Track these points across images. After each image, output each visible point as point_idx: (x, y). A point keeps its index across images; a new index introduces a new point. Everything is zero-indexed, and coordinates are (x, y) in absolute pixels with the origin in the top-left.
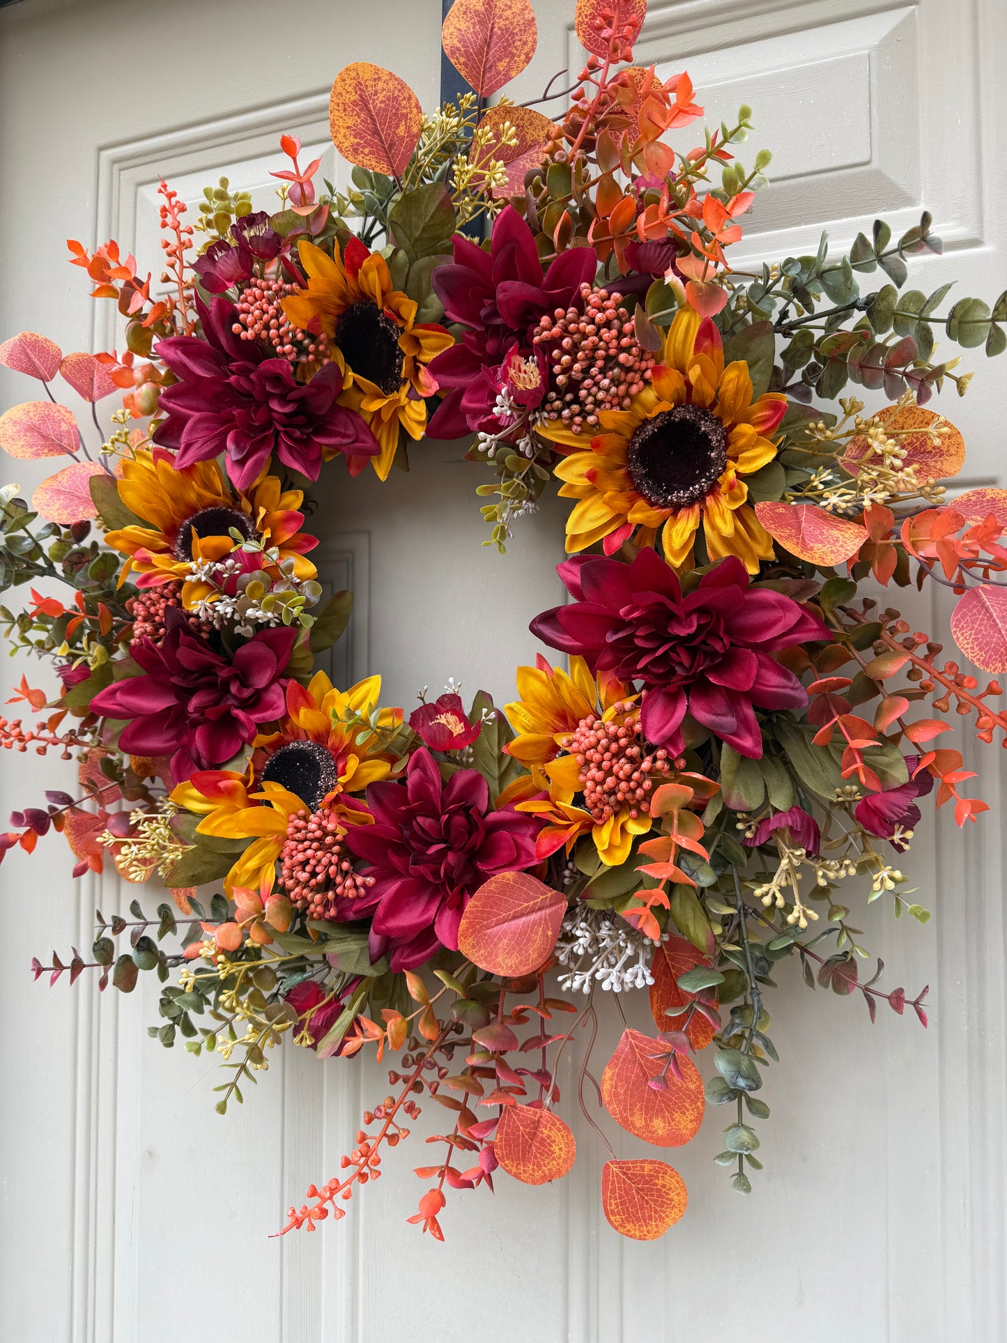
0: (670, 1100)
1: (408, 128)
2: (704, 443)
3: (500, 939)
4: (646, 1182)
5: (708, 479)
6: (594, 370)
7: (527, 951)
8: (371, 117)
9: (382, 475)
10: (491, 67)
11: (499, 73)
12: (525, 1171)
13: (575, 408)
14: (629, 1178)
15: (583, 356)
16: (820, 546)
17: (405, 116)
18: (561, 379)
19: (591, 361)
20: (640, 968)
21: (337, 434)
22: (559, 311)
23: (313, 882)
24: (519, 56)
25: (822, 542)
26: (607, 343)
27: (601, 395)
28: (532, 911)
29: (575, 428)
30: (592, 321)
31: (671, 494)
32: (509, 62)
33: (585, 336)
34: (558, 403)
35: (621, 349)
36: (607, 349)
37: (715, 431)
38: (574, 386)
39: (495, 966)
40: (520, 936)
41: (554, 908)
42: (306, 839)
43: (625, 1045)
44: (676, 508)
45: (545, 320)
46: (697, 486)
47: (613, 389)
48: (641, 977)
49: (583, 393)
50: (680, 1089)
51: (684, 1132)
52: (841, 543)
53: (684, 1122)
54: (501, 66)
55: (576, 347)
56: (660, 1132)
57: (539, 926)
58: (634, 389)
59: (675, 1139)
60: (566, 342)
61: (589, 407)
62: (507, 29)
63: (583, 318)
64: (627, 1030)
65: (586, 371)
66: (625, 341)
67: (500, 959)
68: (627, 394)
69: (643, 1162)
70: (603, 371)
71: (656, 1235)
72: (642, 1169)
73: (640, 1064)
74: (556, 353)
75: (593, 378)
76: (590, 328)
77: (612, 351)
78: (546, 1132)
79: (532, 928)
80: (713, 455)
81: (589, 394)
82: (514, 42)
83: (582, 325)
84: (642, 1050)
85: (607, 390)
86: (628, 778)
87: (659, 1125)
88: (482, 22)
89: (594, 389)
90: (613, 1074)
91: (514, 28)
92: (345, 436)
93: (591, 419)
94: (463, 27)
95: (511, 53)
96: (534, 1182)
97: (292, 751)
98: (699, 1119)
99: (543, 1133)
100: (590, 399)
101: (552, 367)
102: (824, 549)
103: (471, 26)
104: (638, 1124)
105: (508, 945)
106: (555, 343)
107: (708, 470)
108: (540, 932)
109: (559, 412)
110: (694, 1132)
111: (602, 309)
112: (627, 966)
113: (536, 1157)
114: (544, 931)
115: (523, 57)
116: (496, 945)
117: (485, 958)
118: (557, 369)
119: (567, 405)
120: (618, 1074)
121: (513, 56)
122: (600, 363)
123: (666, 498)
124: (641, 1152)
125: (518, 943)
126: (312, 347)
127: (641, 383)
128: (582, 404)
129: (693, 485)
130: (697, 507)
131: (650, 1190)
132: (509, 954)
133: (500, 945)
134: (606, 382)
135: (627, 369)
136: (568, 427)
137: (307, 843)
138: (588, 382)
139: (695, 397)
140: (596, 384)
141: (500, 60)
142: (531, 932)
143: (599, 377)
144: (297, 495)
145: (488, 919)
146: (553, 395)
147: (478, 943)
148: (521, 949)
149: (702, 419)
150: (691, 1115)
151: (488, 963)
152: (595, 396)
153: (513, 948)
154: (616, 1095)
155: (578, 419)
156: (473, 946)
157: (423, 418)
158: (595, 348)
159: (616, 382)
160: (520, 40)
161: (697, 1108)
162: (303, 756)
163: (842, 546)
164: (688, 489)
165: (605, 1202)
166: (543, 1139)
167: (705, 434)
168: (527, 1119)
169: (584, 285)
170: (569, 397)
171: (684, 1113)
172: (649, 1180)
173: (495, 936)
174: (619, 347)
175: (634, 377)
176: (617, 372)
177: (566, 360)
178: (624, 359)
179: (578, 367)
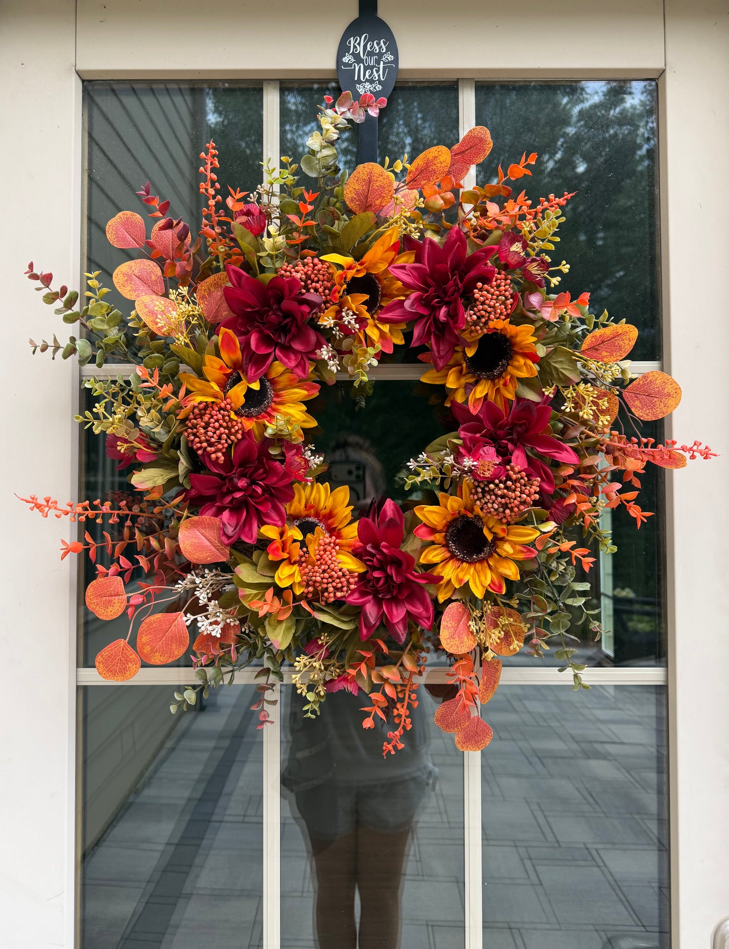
1: (606, 357)
2: (479, 551)
6: (500, 499)
8: (610, 339)
13: (481, 494)
15: (505, 493)
17: (612, 355)
18: (492, 486)
19: (503, 496)
22: (524, 474)
26: (513, 502)
27: (490, 505)
29: (471, 496)
30: (522, 493)
31: (452, 543)
33: (514, 491)
34: (483, 485)
35: (512, 510)
36: (510, 503)
37: (486, 554)
38: (491, 491)
42: (227, 423)
44: (447, 546)
46: (459, 553)
47: (493, 510)
49: (489, 497)
55: (507, 488)
56: (144, 651)
58: (495, 517)
60: (509, 483)
61: (482, 500)
63: (523, 487)
65: (497, 496)
68: (493, 515)
70: (501, 503)
74: (504, 479)
75: (497, 500)
77: (510, 506)
80: (475, 556)
81: (489, 499)
83: (519, 488)
85: (493, 508)
87: (147, 649)
89: (491, 501)
90: (160, 618)
93: (478, 502)
94: (658, 382)
100: (487, 500)
101: (497, 479)
104: (142, 640)
106: (509, 478)
107: (467, 556)
111: (529, 494)
118: (497, 481)
122: (503, 501)
127: (499, 518)
128: (484, 496)
129: (459, 551)
130: (449, 556)
134: (496, 506)
135: (504, 512)
136: (471, 493)
137: (225, 424)
138: (493, 497)
139: (499, 543)
140: (494, 502)
143: (498, 503)
149: (490, 547)
152: (489, 502)
158: (510, 498)
159: (496, 510)
167: (483, 551)
169: (539, 479)
174: (512, 507)
175: (502, 515)
176: (501, 509)
177: (502, 486)
178: (508, 511)
179: (499, 492)
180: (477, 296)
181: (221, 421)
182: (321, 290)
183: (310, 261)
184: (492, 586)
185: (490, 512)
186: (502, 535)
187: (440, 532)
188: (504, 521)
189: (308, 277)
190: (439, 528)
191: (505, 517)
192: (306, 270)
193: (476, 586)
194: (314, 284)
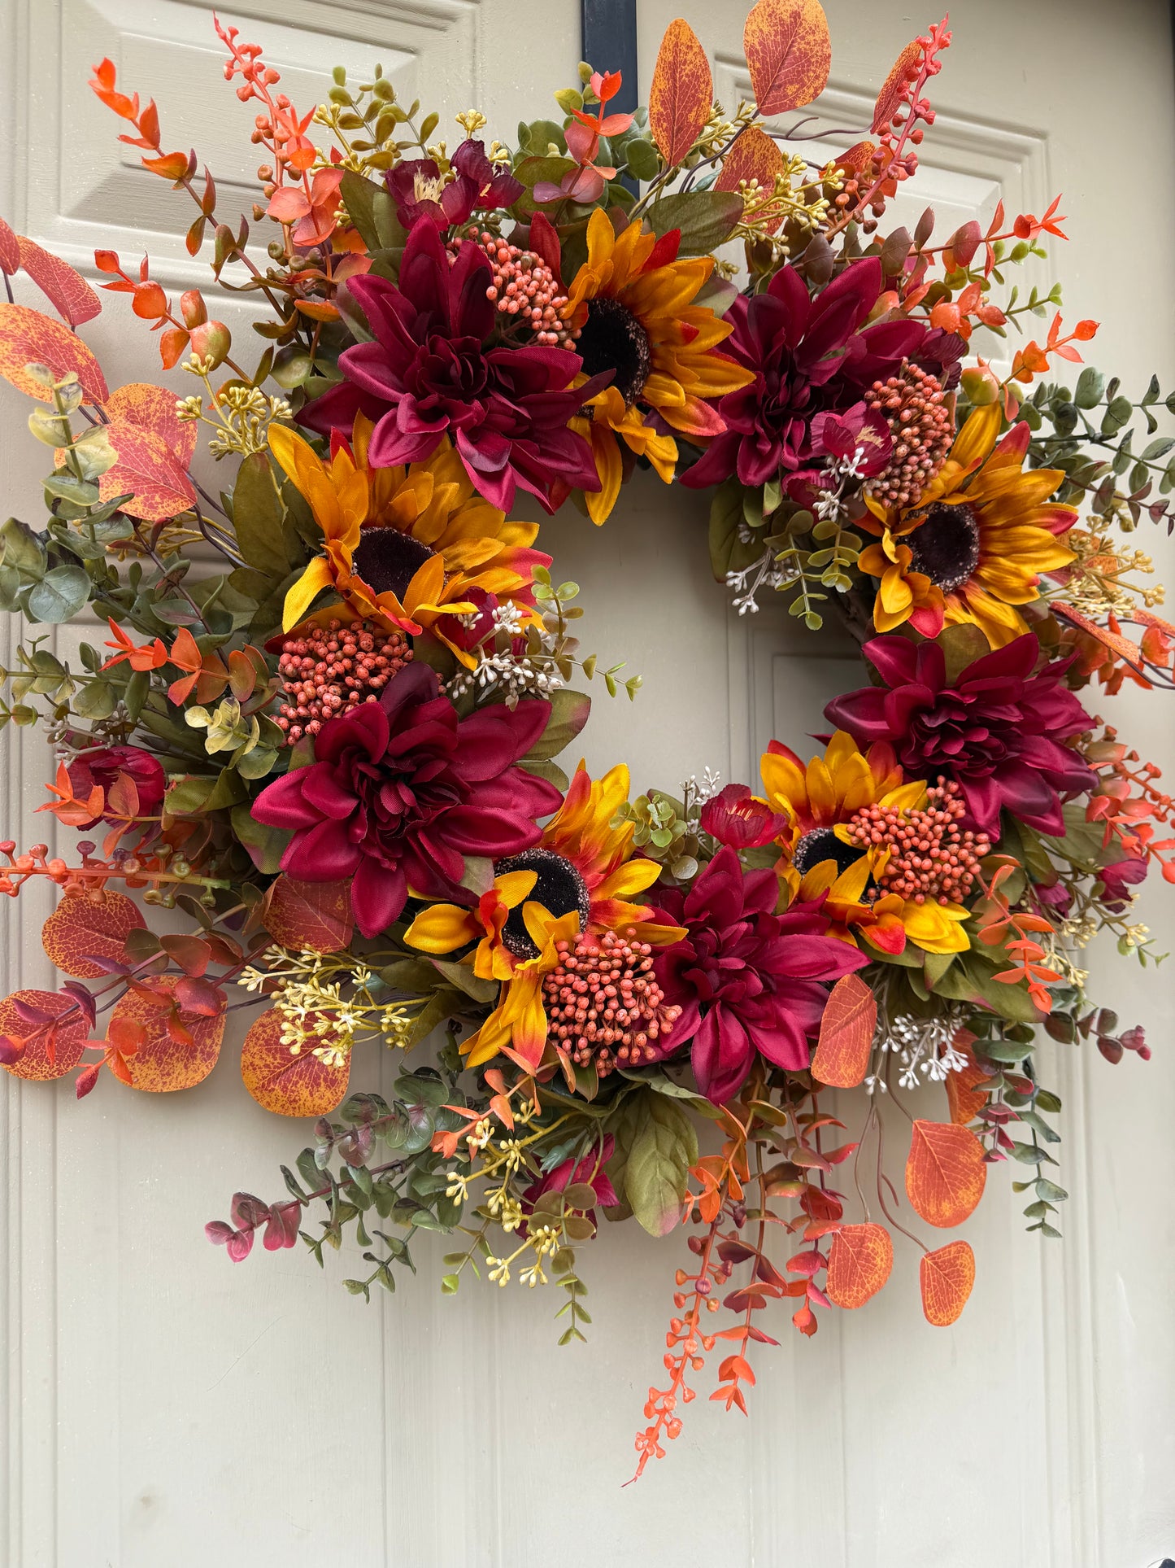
0: (956, 1179)
1: (698, 116)
2: (968, 535)
3: (840, 1049)
4: (952, 1265)
5: (970, 571)
6: (922, 448)
7: (860, 1057)
8: (675, 87)
9: (599, 519)
10: (780, 86)
11: (786, 96)
12: (850, 1297)
14: (939, 1267)
15: (918, 432)
17: (699, 101)
20: (951, 1053)
21: (559, 458)
22: (892, 380)
24: (809, 88)
28: (859, 1014)
32: (798, 89)
33: (923, 412)
37: (977, 525)
39: (839, 1079)
40: (853, 1042)
41: (871, 1008)
42: (612, 969)
46: (960, 578)
48: (956, 1061)
49: (907, 468)
50: (965, 1166)
51: (967, 1206)
53: (965, 1196)
54: (791, 89)
56: (947, 1214)
57: (865, 1029)
59: (961, 1216)
60: (907, 414)
62: (806, 55)
64: (916, 1121)
67: (842, 1070)
69: (950, 1246)
71: (958, 1313)
72: (950, 1252)
76: (929, 405)
78: (871, 1245)
79: (861, 1031)
80: (974, 550)
82: (808, 71)
83: (921, 400)
84: (933, 1136)
87: (947, 1208)
88: (784, 34)
90: (913, 1168)
91: (812, 57)
92: (573, 463)
93: (904, 496)
95: (802, 80)
96: (858, 1305)
98: (981, 1191)
99: (868, 1248)
103: (773, 33)
104: (932, 1212)
105: (847, 1053)
107: (970, 563)
108: (867, 1035)
110: (976, 1203)
112: (941, 1055)
113: (861, 1277)
115: (812, 91)
116: (836, 1057)
117: (830, 1074)
119: (889, 478)
120: (917, 1166)
121: (803, 85)
122: (928, 442)
124: (940, 1239)
125: (853, 1050)
128: (901, 478)
129: (957, 576)
131: (953, 1272)
132: (849, 1063)
133: (840, 1055)
134: (928, 462)
136: (882, 500)
137: (616, 974)
141: (791, 83)
142: (860, 1036)
143: (925, 455)
144: (528, 529)
145: (827, 1029)
147: (820, 1057)
148: (857, 1056)
150: (973, 1189)
151: (833, 1077)
153: (851, 1056)
154: (917, 1187)
155: (893, 494)
156: (817, 1062)
157: (675, 457)
160: (814, 72)
161: (980, 1179)
164: (953, 580)
165: (924, 1297)
166: (868, 1255)
167: (969, 529)
168: (854, 1237)
170: (896, 471)
171: (968, 1188)
172: (952, 1263)
173: (834, 1047)
180: (514, 306)
181: (606, 979)
182: (380, 660)
183: (296, 659)
184: (1058, 530)
189: (339, 678)
192: (320, 678)
194: (362, 671)
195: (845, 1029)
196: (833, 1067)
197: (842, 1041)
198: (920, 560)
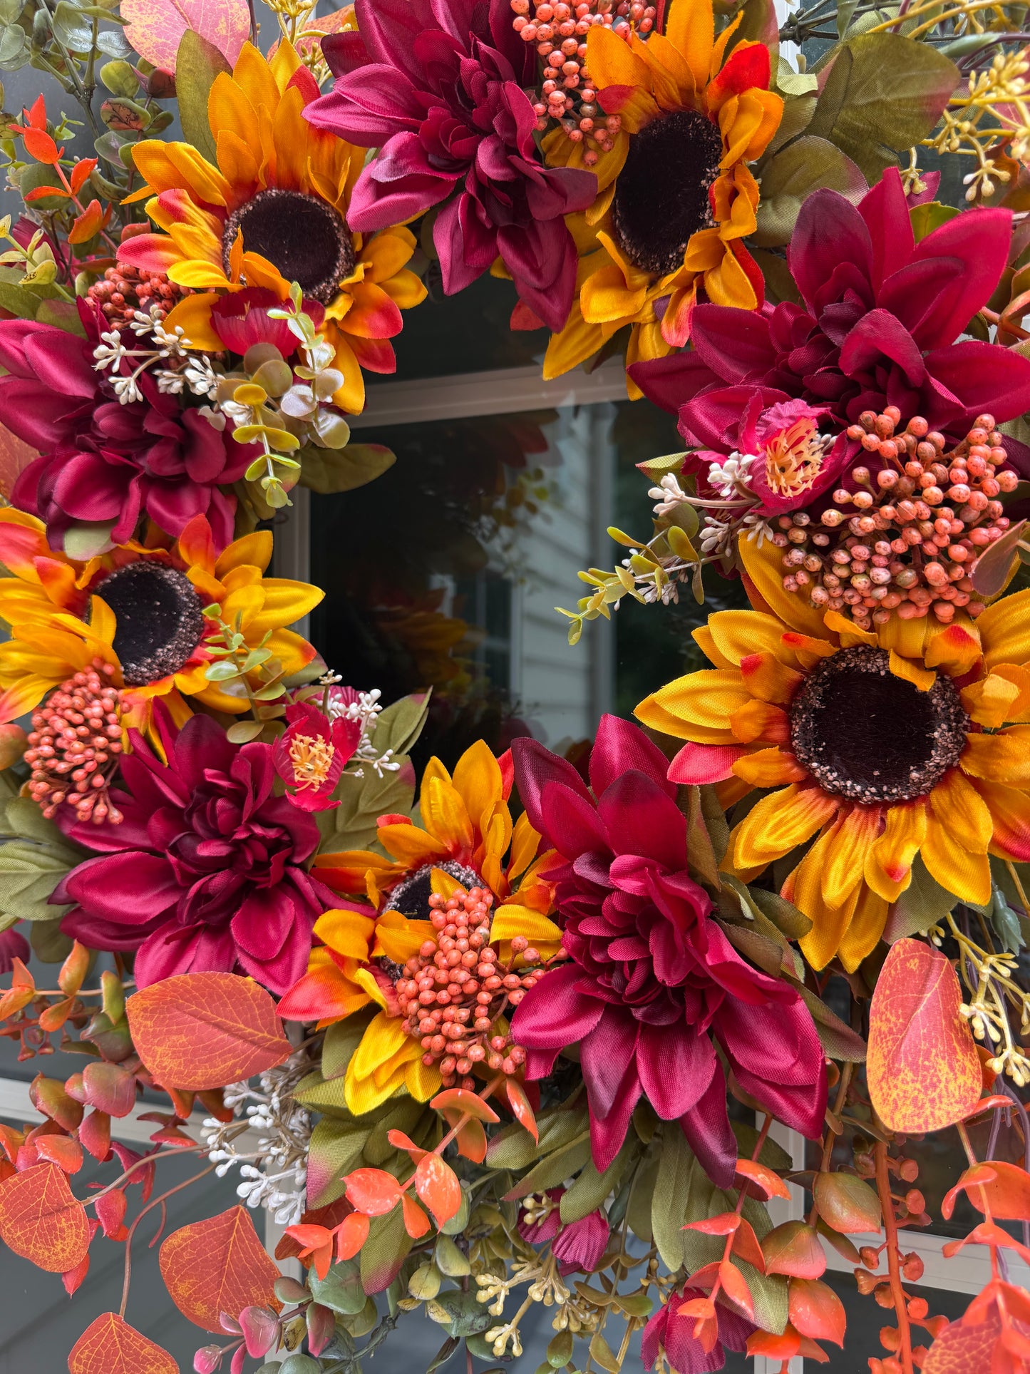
2: (923, 749)
3: (179, 1032)
5: (880, 794)
6: (883, 546)
7: (196, 1068)
13: (815, 563)
15: (890, 516)
16: (910, 1076)
18: (832, 516)
19: (892, 532)
21: (528, 260)
22: (920, 422)
23: (53, 763)
25: (916, 1072)
26: (935, 531)
27: (860, 582)
28: (242, 1037)
29: (790, 580)
30: (945, 485)
31: (821, 763)
33: (918, 492)
34: (800, 536)
35: (944, 556)
36: (926, 539)
37: (947, 750)
38: (839, 537)
39: (147, 1051)
40: (205, 1048)
41: (268, 1054)
43: (227, 1220)
44: (809, 781)
45: (891, 415)
46: (858, 788)
47: (881, 592)
49: (841, 557)
52: (935, 1095)
55: (887, 496)
57: (234, 1057)
58: (908, 613)
60: (887, 476)
61: (831, 579)
63: (940, 468)
65: (870, 539)
66: (959, 551)
67: (160, 1050)
68: (893, 612)
70: (894, 557)
73: (227, 1248)
74: (861, 473)
75: (873, 552)
76: (935, 492)
77: (930, 549)
78: (64, 1224)
79: (225, 1053)
80: (914, 775)
81: (849, 565)
83: (929, 476)
85: (874, 586)
86: (448, 1040)
89: (859, 567)
90: (190, 1237)
93: (819, 594)
97: (163, 583)
100: (843, 573)
101: (837, 486)
102: (909, 1087)
105: (183, 1045)
106: (874, 460)
107: (891, 786)
108: (229, 1063)
109: (792, 545)
111: (975, 481)
114: (234, 1066)
116: (169, 1033)
117: (145, 1034)
118: (842, 495)
119: (811, 548)
120: (195, 1241)
122: (900, 546)
123: (810, 760)
125: (194, 1053)
126: (587, 122)
127: (924, 612)
128: (829, 565)
129: (856, 781)
130: (834, 805)
132: (175, 1055)
133: (175, 1038)
134: (883, 575)
135: (924, 583)
136: (785, 572)
138: (862, 551)
139: (969, 692)
140: (870, 566)
142: (220, 1055)
143: (883, 561)
145: (187, 1000)
146: (805, 520)
147: (153, 1011)
148: (192, 1062)
149: (947, 720)
151: (145, 1041)
152: (852, 574)
153: (185, 1053)
155: (803, 578)
156: (145, 1010)
158: (916, 523)
159: (893, 586)
162: (170, 601)
163: (932, 1101)
164: (845, 779)
166: (55, 1227)
167: (932, 743)
168: (58, 1194)
169: (987, 418)
170: (821, 540)
173: (178, 1024)
174: (944, 551)
175: (923, 599)
176: (909, 576)
177: (864, 498)
178: (934, 570)
179: (869, 522)
184: (1006, 842)
185: (879, 608)
186: (964, 657)
187: (760, 742)
188: (945, 612)
190: (750, 730)
191: (941, 601)
193: (953, 866)
195: (210, 1029)
196: (155, 1035)
197: (192, 1031)
198: (815, 710)
